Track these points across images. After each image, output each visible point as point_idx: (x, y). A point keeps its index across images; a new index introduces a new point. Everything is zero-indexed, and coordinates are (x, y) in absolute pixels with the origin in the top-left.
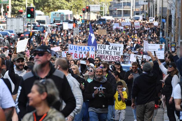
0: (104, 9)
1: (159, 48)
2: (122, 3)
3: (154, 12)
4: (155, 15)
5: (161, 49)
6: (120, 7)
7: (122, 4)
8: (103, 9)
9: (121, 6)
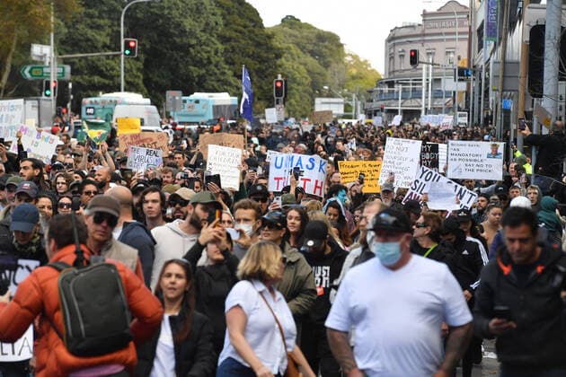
0: (354, 111)
1: (490, 151)
2: (398, 92)
3: (480, 103)
4: (484, 110)
5: (495, 154)
6: (392, 101)
7: (398, 95)
8: (351, 111)
9: (398, 99)
